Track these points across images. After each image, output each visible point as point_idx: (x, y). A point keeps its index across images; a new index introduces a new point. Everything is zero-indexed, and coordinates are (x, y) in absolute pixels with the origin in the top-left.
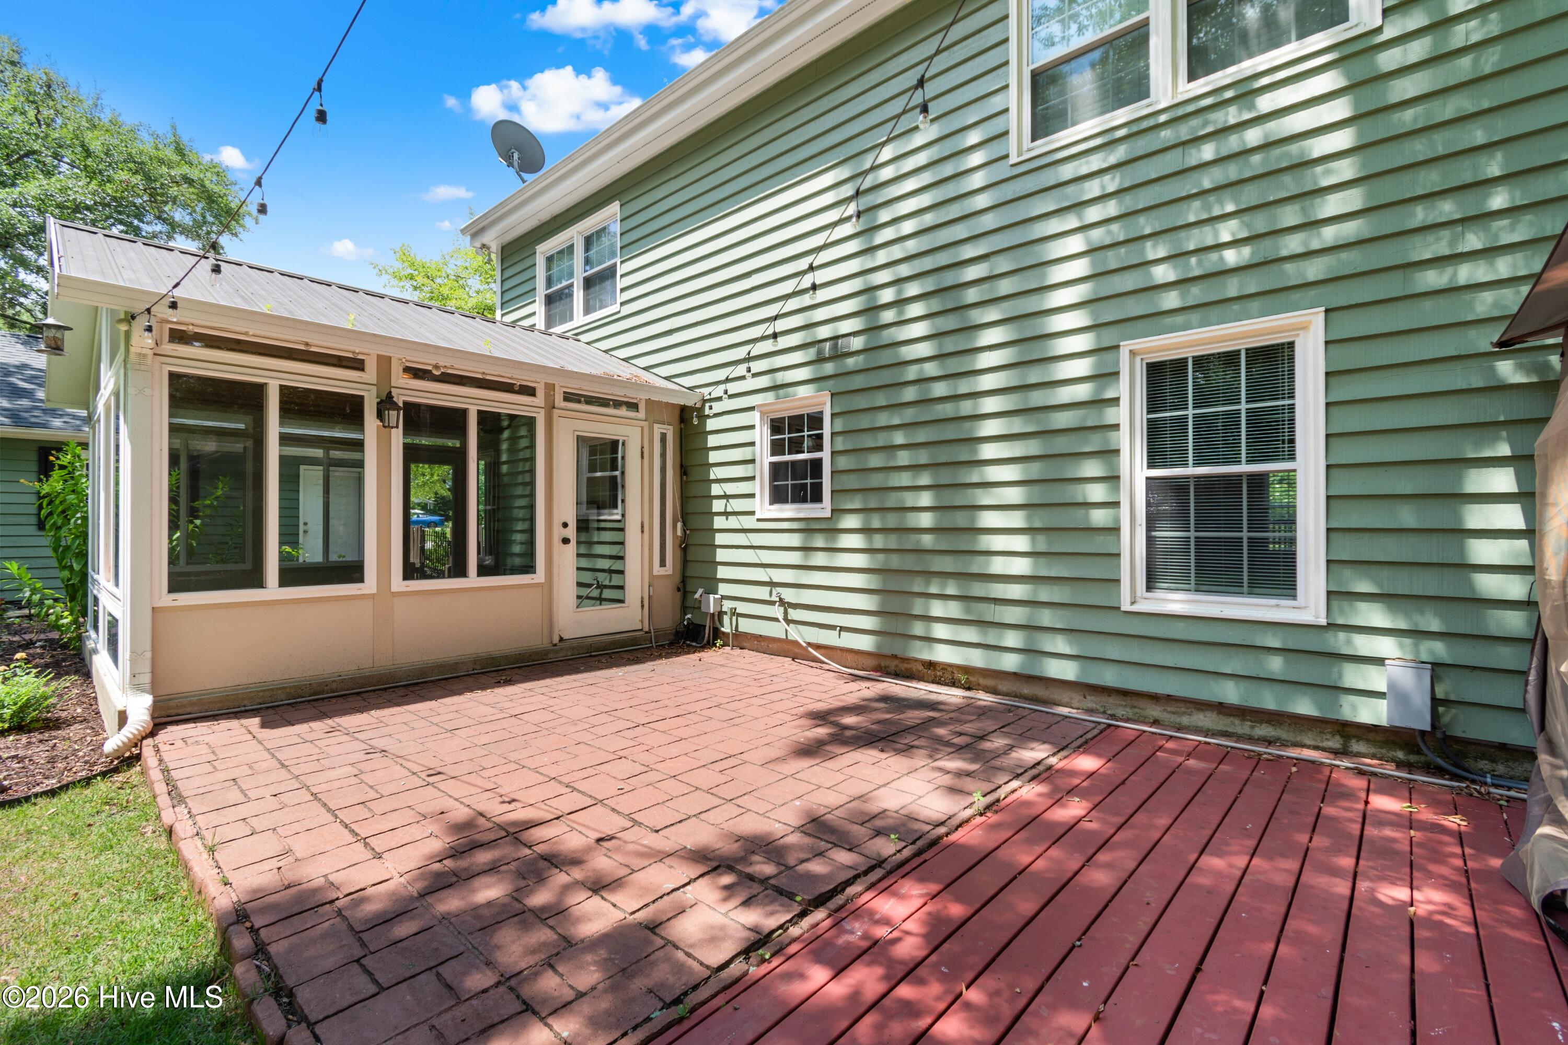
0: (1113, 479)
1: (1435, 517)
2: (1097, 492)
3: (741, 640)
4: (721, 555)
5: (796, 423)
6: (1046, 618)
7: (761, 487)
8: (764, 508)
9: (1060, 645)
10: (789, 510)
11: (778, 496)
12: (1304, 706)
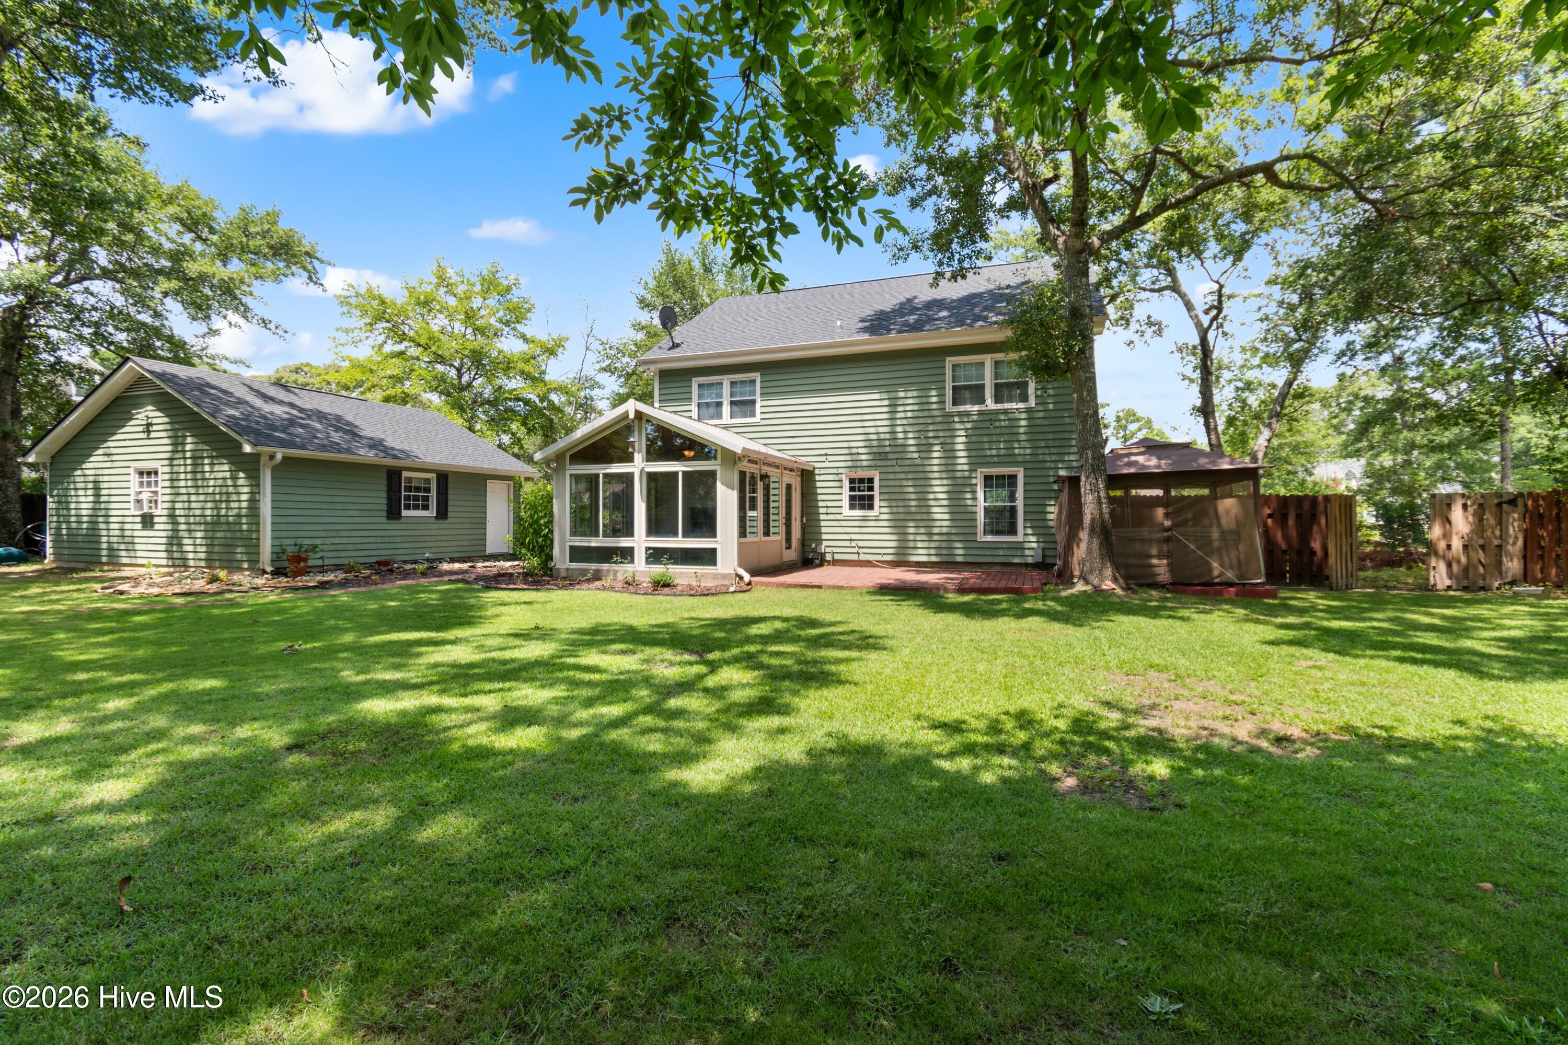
0: (975, 499)
1: (1040, 509)
2: (969, 502)
3: (835, 562)
4: (823, 530)
5: (861, 481)
6: (953, 538)
7: (846, 503)
8: (846, 511)
9: (958, 545)
10: (858, 513)
11: (852, 507)
12: (1017, 560)
